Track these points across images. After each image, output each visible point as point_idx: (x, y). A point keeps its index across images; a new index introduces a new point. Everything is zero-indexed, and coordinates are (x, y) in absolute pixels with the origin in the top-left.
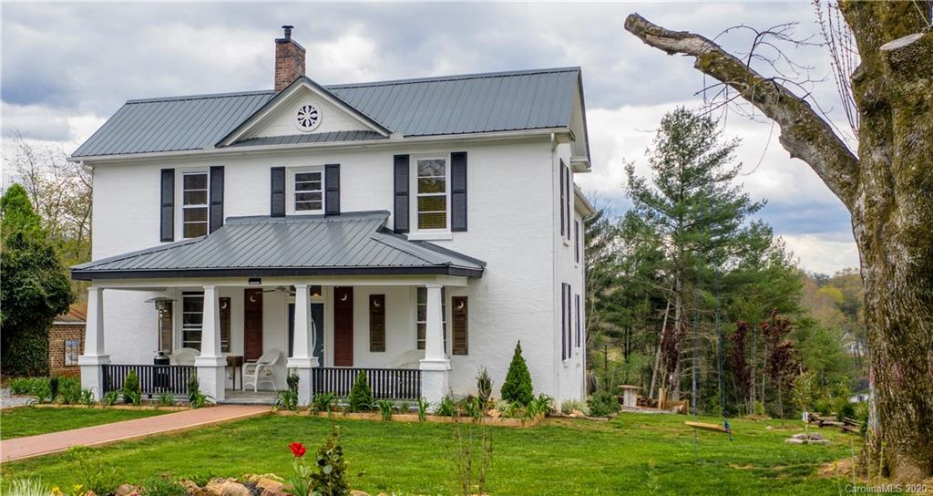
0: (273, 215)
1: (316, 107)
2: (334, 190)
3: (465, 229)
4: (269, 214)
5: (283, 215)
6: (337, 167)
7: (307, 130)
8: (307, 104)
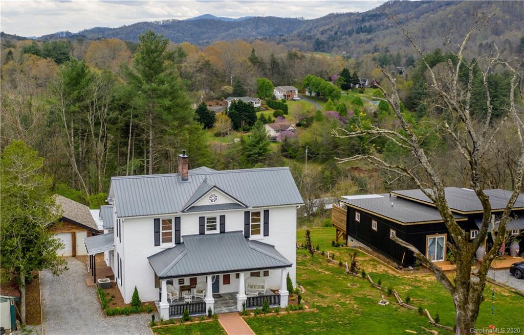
0: (200, 234)
1: (216, 195)
2: (223, 224)
3: (268, 235)
4: (199, 233)
5: (204, 234)
6: (224, 216)
7: (213, 203)
8: (213, 194)
